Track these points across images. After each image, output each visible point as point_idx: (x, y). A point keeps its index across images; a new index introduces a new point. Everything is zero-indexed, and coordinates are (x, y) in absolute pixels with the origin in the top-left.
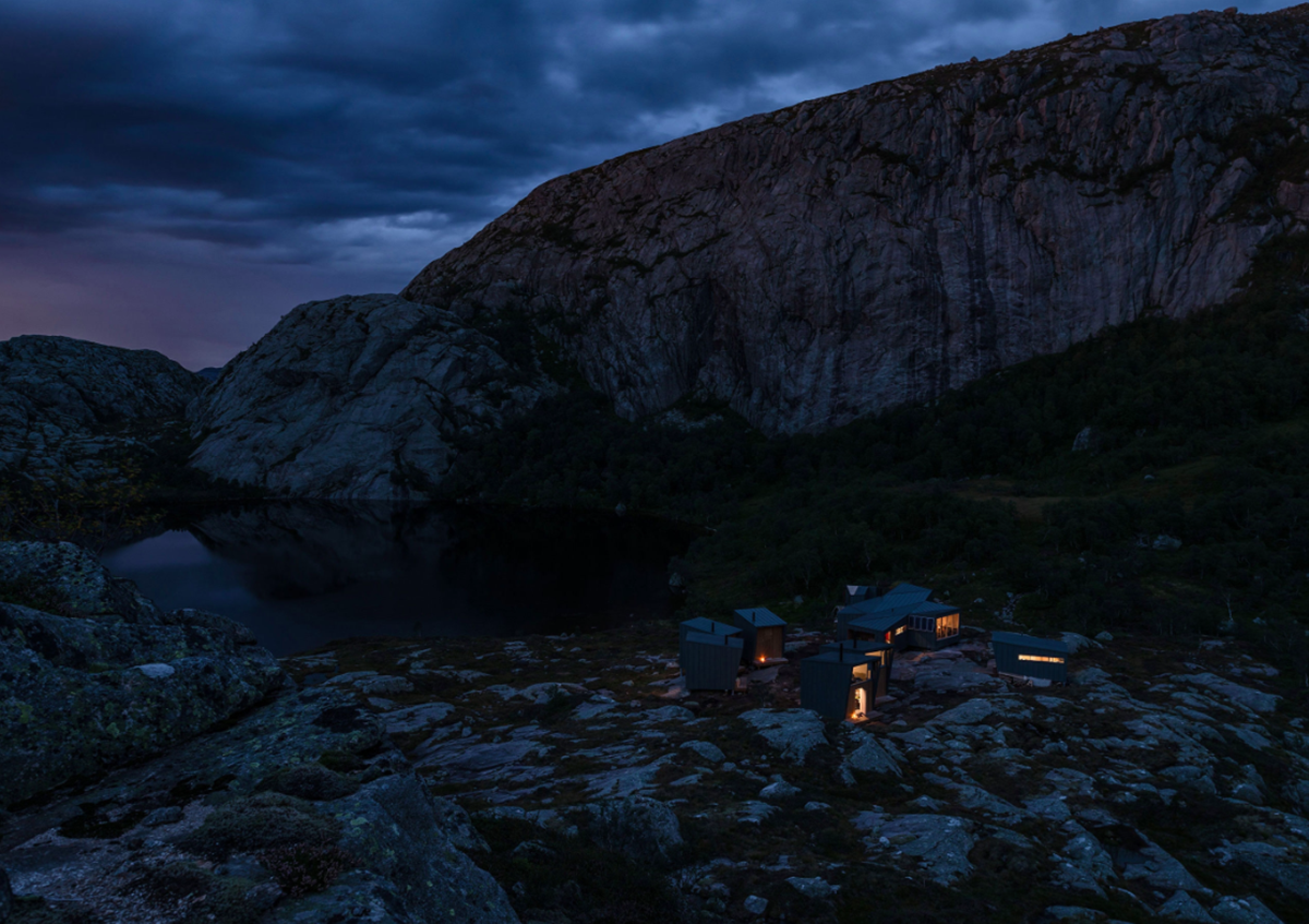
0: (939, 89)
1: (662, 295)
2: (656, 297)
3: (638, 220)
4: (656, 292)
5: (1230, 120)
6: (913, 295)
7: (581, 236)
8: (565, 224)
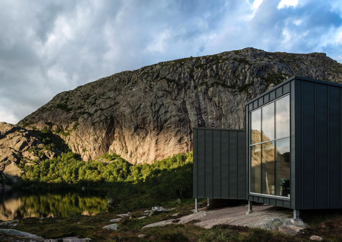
0: (183, 63)
1: (96, 122)
2: (95, 123)
3: (88, 101)
4: (95, 121)
5: (266, 75)
6: (180, 120)
7: (70, 107)
8: (64, 104)
